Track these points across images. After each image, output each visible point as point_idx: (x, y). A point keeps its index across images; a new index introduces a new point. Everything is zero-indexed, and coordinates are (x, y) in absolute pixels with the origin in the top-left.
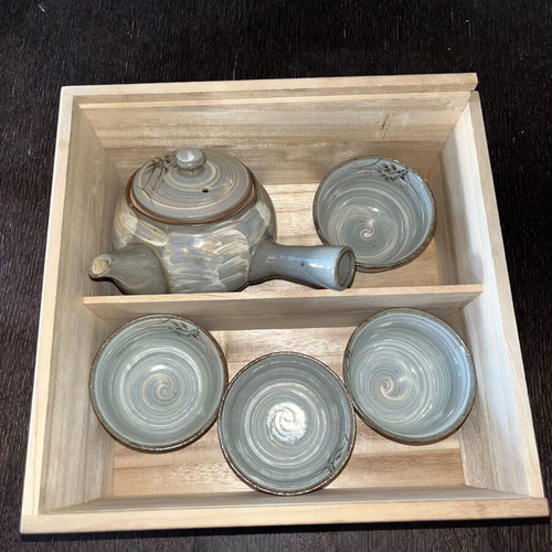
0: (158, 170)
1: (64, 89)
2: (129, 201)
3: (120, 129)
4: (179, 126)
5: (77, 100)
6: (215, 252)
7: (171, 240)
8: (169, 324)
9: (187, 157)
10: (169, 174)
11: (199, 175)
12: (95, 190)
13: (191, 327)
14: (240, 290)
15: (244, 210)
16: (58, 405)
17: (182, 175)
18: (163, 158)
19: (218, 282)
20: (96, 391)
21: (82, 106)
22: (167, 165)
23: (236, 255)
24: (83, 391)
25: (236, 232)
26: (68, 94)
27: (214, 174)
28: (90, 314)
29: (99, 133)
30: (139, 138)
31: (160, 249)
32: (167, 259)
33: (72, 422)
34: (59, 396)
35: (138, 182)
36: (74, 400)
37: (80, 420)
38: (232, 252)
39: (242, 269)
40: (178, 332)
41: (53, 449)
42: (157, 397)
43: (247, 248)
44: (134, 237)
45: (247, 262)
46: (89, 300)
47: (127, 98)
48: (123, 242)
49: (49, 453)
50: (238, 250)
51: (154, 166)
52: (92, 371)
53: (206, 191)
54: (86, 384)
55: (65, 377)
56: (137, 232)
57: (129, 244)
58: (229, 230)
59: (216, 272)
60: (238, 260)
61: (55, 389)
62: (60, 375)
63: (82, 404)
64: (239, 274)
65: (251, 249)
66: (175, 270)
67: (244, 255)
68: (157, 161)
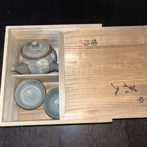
0: (28, 46)
1: (6, 27)
2: (21, 53)
3: (21, 36)
4: (34, 35)
5: (10, 29)
6: (40, 65)
7: (30, 62)
8: (33, 81)
9: (34, 43)
10: (30, 47)
11: (37, 47)
12: (15, 50)
13: (38, 82)
14: (48, 73)
15: (47, 55)
16: (6, 99)
17: (33, 47)
18: (30, 43)
19: (41, 72)
20: (16, 96)
21: (11, 30)
22: (30, 44)
23: (45, 66)
24: (12, 96)
25: (45, 60)
26: (7, 28)
27: (41, 46)
28: (14, 79)
29: (16, 36)
30: (25, 38)
31: (28, 65)
32: (29, 66)
33: (9, 103)
34: (6, 97)
35: (24, 49)
36: (10, 98)
37: (12, 103)
38: (44, 65)
39: (47, 69)
40: (35, 83)
41: (5, 109)
42: (30, 98)
43: (48, 64)
44: (22, 61)
45: (48, 67)
46: (13, 76)
47: (21, 29)
48: (20, 62)
49: (4, 110)
50: (46, 65)
51: (28, 44)
52: (15, 92)
53: (39, 51)
54: (13, 95)
55: (8, 93)
56: (23, 60)
57: (21, 63)
58: (44, 60)
59: (41, 70)
60: (46, 67)
61: (5, 96)
62: (6, 93)
63: (12, 99)
64: (47, 70)
65: (49, 64)
66: (31, 69)
67: (47, 66)
68: (28, 43)
